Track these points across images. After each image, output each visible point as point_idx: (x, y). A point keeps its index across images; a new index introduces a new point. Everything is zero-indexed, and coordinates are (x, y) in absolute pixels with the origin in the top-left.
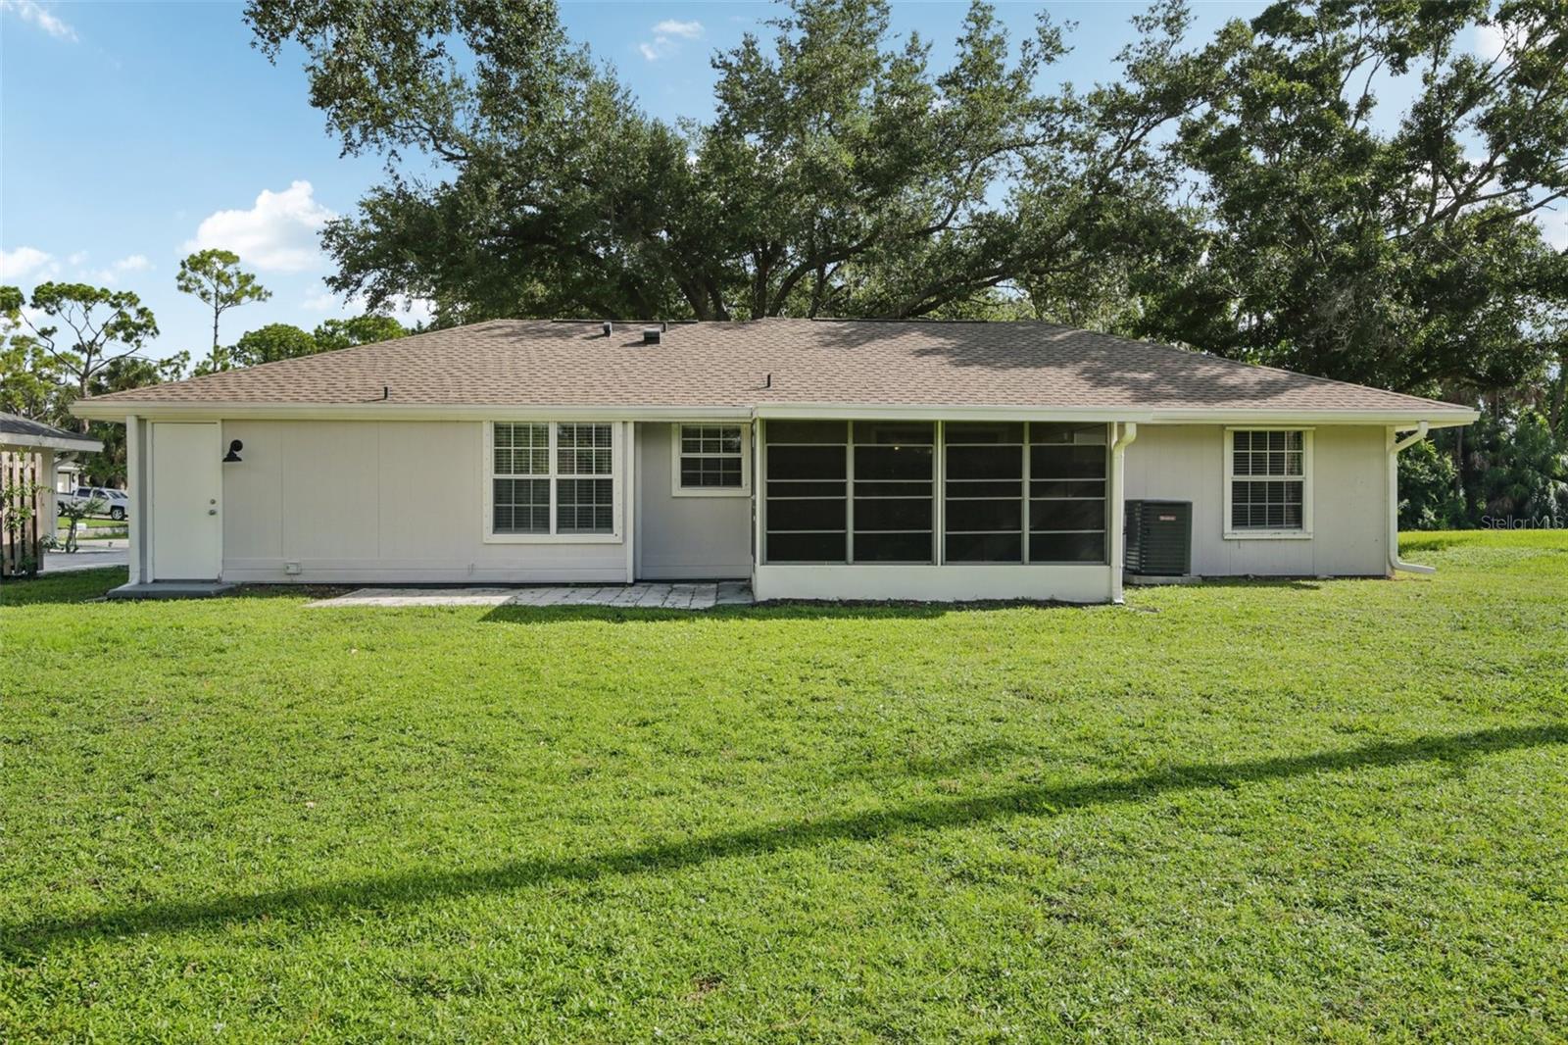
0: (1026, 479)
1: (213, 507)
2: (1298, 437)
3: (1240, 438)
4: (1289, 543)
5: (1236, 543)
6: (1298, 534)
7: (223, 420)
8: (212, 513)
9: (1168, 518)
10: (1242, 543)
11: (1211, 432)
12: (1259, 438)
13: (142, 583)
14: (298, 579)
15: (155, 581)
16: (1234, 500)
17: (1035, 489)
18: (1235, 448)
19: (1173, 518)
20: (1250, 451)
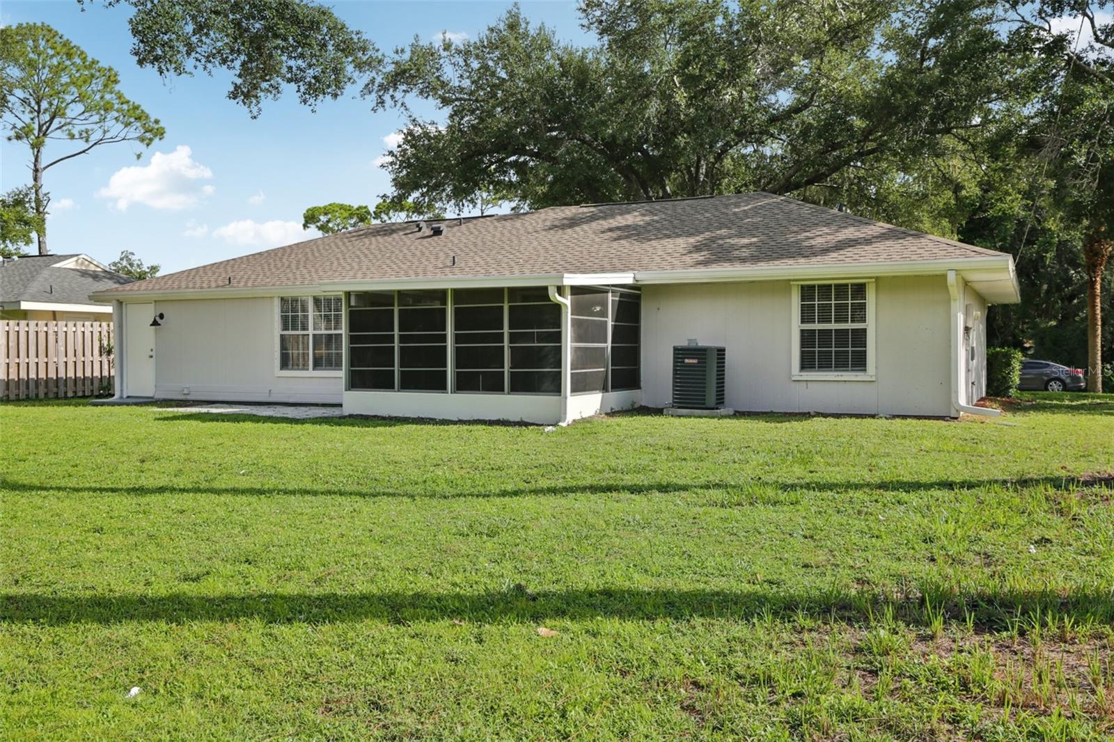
0: (506, 330)
1: (151, 353)
2: (860, 290)
3: (808, 291)
4: (853, 385)
5: (805, 384)
6: (860, 376)
7: (155, 301)
8: (151, 357)
9: (691, 361)
10: (809, 384)
11: (779, 287)
12: (825, 290)
13: (121, 397)
14: (189, 398)
15: (128, 397)
16: (802, 345)
17: (513, 338)
18: (803, 300)
19: (695, 361)
20: (816, 303)
